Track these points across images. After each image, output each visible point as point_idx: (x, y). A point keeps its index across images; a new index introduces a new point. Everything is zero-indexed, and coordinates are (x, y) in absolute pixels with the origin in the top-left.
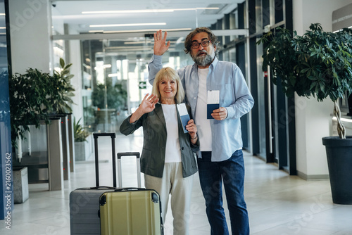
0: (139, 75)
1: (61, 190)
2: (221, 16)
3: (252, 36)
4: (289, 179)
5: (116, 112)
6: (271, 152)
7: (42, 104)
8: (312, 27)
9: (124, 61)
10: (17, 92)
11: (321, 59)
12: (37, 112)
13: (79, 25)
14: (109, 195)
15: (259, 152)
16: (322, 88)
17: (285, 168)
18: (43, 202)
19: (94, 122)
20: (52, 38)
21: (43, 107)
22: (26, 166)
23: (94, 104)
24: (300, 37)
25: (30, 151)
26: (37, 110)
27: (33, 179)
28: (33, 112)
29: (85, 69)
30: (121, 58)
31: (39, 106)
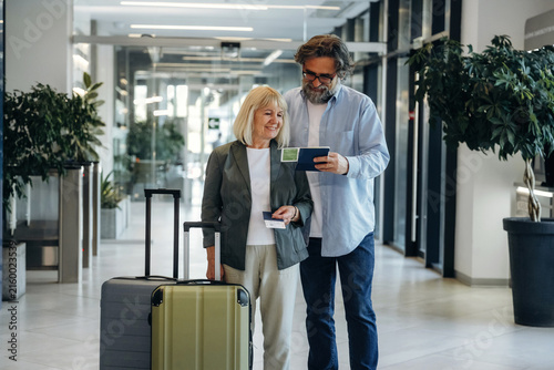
0: (203, 112)
1: (77, 282)
2: (341, 21)
3: (392, 54)
4: (441, 283)
5: (165, 165)
6: (414, 239)
7: (55, 144)
8: (495, 41)
9: (179, 87)
10: (14, 121)
11: (512, 91)
12: (45, 156)
13: (115, 24)
14: (167, 290)
15: (392, 240)
16: (511, 138)
17: (435, 265)
18: (48, 301)
19: (129, 180)
20: (73, 40)
21: (55, 147)
22: (23, 241)
23: (130, 152)
24: (477, 55)
25: (29, 219)
26: (45, 152)
27: (34, 262)
28: (39, 154)
29: (118, 96)
30: (174, 81)
31: (49, 145)
